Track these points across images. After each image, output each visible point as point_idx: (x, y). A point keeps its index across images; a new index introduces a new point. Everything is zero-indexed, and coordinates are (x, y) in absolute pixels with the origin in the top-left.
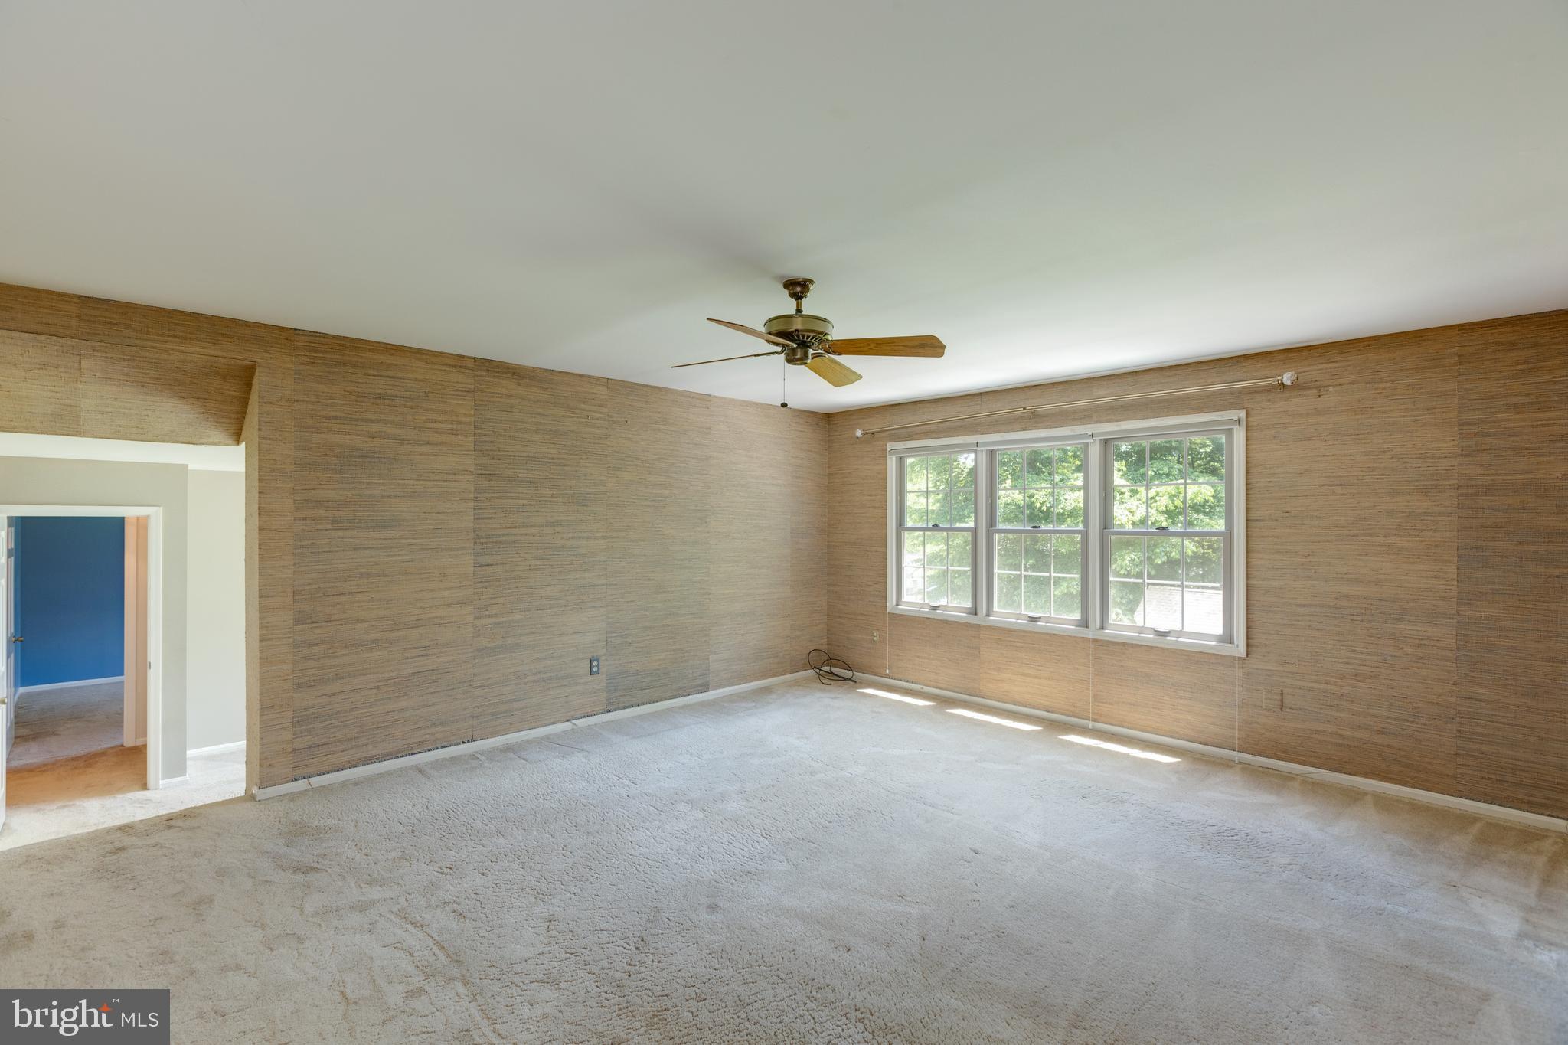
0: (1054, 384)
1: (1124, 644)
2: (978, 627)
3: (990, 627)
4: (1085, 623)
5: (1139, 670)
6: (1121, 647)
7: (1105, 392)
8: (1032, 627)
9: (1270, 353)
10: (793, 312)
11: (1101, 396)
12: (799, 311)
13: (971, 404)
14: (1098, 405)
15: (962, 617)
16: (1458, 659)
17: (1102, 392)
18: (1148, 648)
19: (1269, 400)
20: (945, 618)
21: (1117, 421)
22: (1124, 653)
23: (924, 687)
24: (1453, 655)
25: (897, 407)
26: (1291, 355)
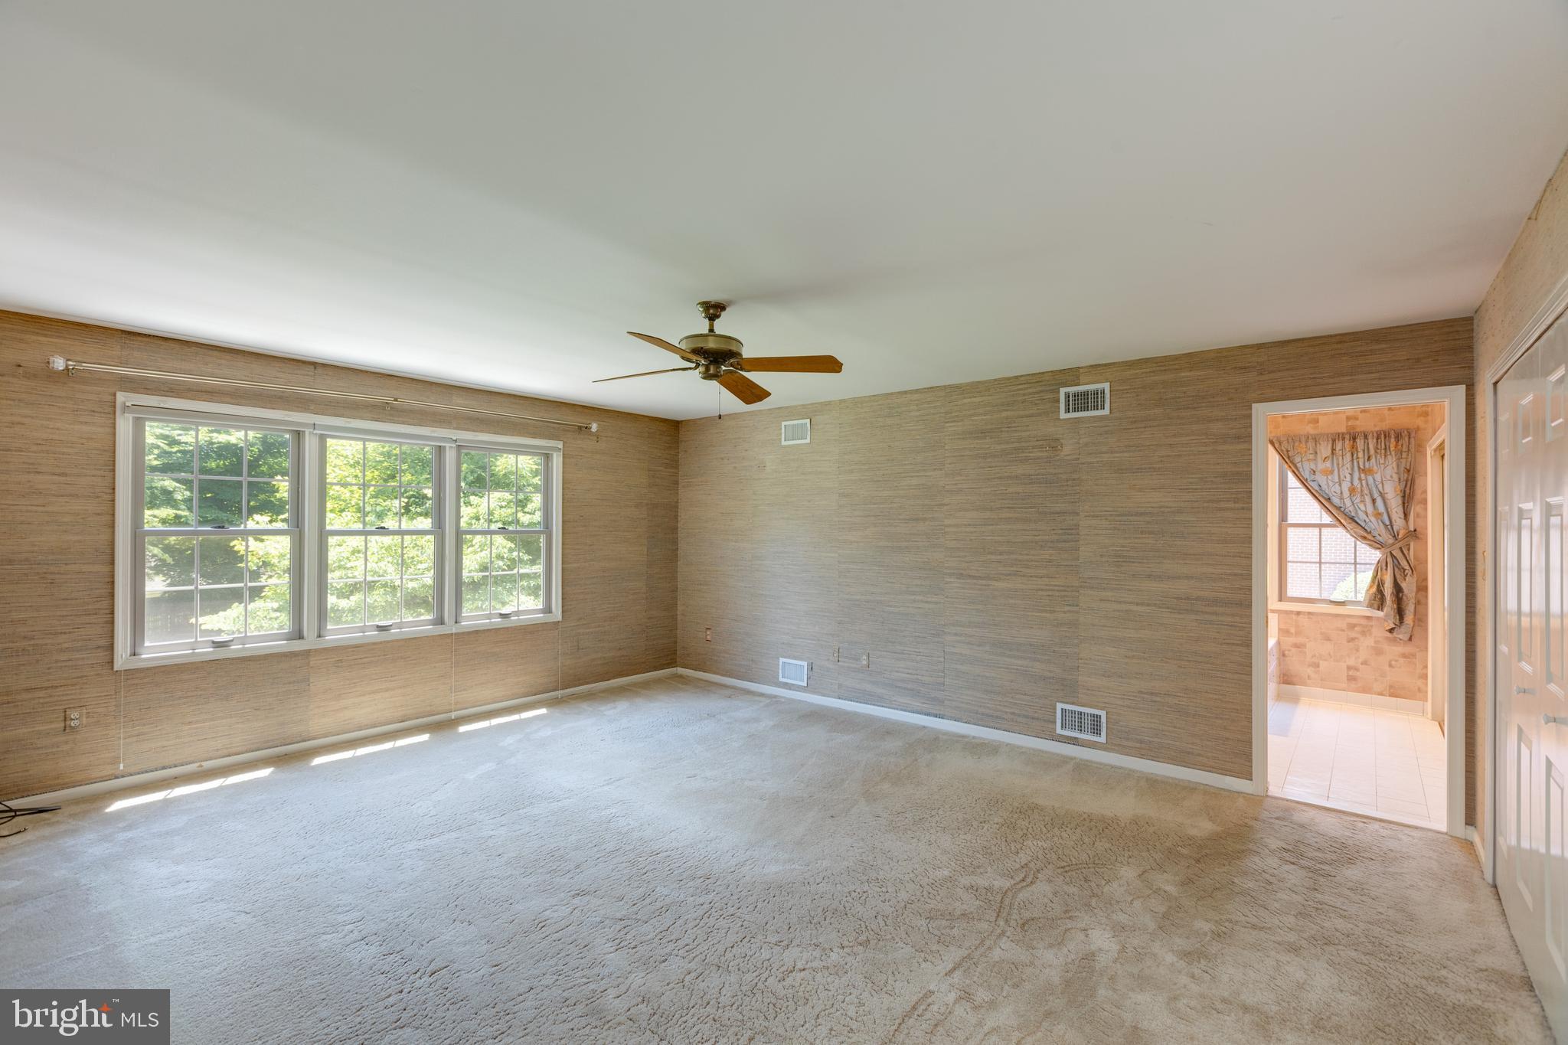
0: (413, 379)
1: (477, 632)
2: (307, 653)
3: (325, 650)
4: (440, 621)
5: (489, 651)
6: (476, 634)
7: (462, 402)
8: (384, 636)
9: (574, 405)
10: (706, 331)
11: (458, 404)
12: (711, 330)
13: (295, 372)
14: (457, 413)
15: (281, 645)
16: (647, 598)
17: (460, 401)
18: (496, 631)
19: (574, 439)
20: (248, 654)
21: (474, 431)
22: (477, 640)
23: (203, 764)
24: (644, 596)
25: (140, 339)
26: (586, 411)
